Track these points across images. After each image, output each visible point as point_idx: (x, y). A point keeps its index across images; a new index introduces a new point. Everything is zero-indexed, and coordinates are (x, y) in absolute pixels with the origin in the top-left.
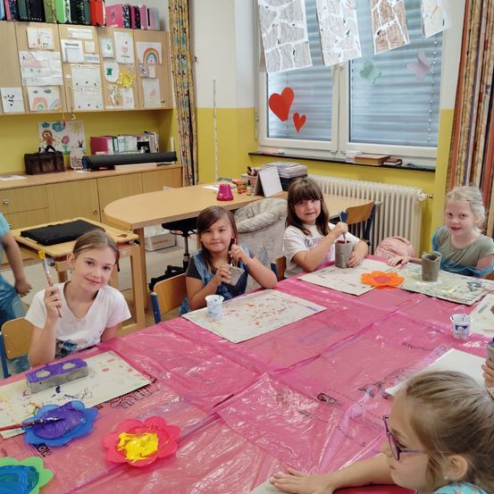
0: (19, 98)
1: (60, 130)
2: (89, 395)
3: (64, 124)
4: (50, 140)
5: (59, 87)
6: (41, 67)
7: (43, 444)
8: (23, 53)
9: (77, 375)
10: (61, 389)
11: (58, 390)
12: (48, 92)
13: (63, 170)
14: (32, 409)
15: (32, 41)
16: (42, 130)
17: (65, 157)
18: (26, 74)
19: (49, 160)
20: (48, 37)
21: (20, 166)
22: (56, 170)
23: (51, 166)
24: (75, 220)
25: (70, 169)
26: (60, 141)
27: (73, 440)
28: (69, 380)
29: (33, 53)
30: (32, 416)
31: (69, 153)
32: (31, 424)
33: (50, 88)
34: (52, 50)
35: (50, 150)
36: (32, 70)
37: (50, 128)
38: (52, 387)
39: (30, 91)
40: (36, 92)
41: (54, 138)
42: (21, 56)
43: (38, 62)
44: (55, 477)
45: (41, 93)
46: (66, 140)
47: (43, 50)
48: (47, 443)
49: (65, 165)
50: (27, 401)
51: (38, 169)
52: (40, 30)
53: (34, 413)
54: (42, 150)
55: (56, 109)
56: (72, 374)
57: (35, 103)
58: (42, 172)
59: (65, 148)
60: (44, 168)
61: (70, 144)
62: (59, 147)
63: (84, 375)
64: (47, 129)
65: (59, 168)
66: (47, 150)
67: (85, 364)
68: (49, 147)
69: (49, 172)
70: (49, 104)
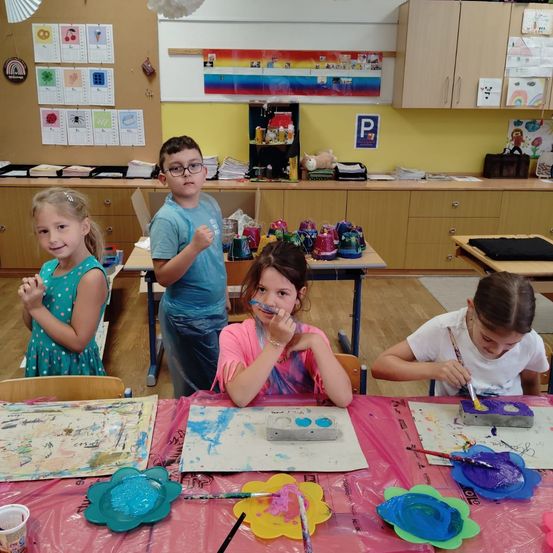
0: (497, 90)
1: (534, 129)
2: (531, 452)
3: (541, 123)
4: (518, 140)
5: (546, 79)
6: (531, 56)
7: (471, 489)
8: (514, 39)
9: (519, 422)
10: (498, 432)
11: (494, 432)
12: (532, 84)
13: (525, 177)
14: (462, 442)
15: (528, 24)
16: (512, 128)
17: (531, 161)
18: (512, 63)
19: (512, 164)
20: (547, 20)
21: (478, 167)
22: (517, 176)
23: (513, 171)
24: (532, 236)
25: (534, 176)
26: (530, 142)
27: (507, 499)
28: (508, 425)
29: (525, 39)
30: (462, 450)
31: (537, 158)
32: (461, 460)
33: (534, 80)
34: (548, 36)
35: (516, 152)
36: (519, 59)
37: (522, 127)
38: (488, 425)
39: (511, 82)
40: (518, 84)
41: (524, 138)
42: (510, 43)
43: (528, 48)
44: (480, 534)
45: (524, 86)
46: (537, 142)
47: (537, 35)
48: (476, 489)
49: (530, 171)
50: (458, 431)
51: (497, 172)
52: (539, 12)
53: (464, 448)
54: (508, 151)
55: (536, 104)
56: (513, 419)
57: (513, 97)
58: (501, 176)
59: (534, 151)
60: (505, 172)
61: (541, 147)
62: (527, 149)
63: (528, 426)
64: (519, 127)
65: (521, 173)
66: (512, 151)
67: (531, 414)
68: (517, 148)
69: (508, 177)
70: (530, 98)
